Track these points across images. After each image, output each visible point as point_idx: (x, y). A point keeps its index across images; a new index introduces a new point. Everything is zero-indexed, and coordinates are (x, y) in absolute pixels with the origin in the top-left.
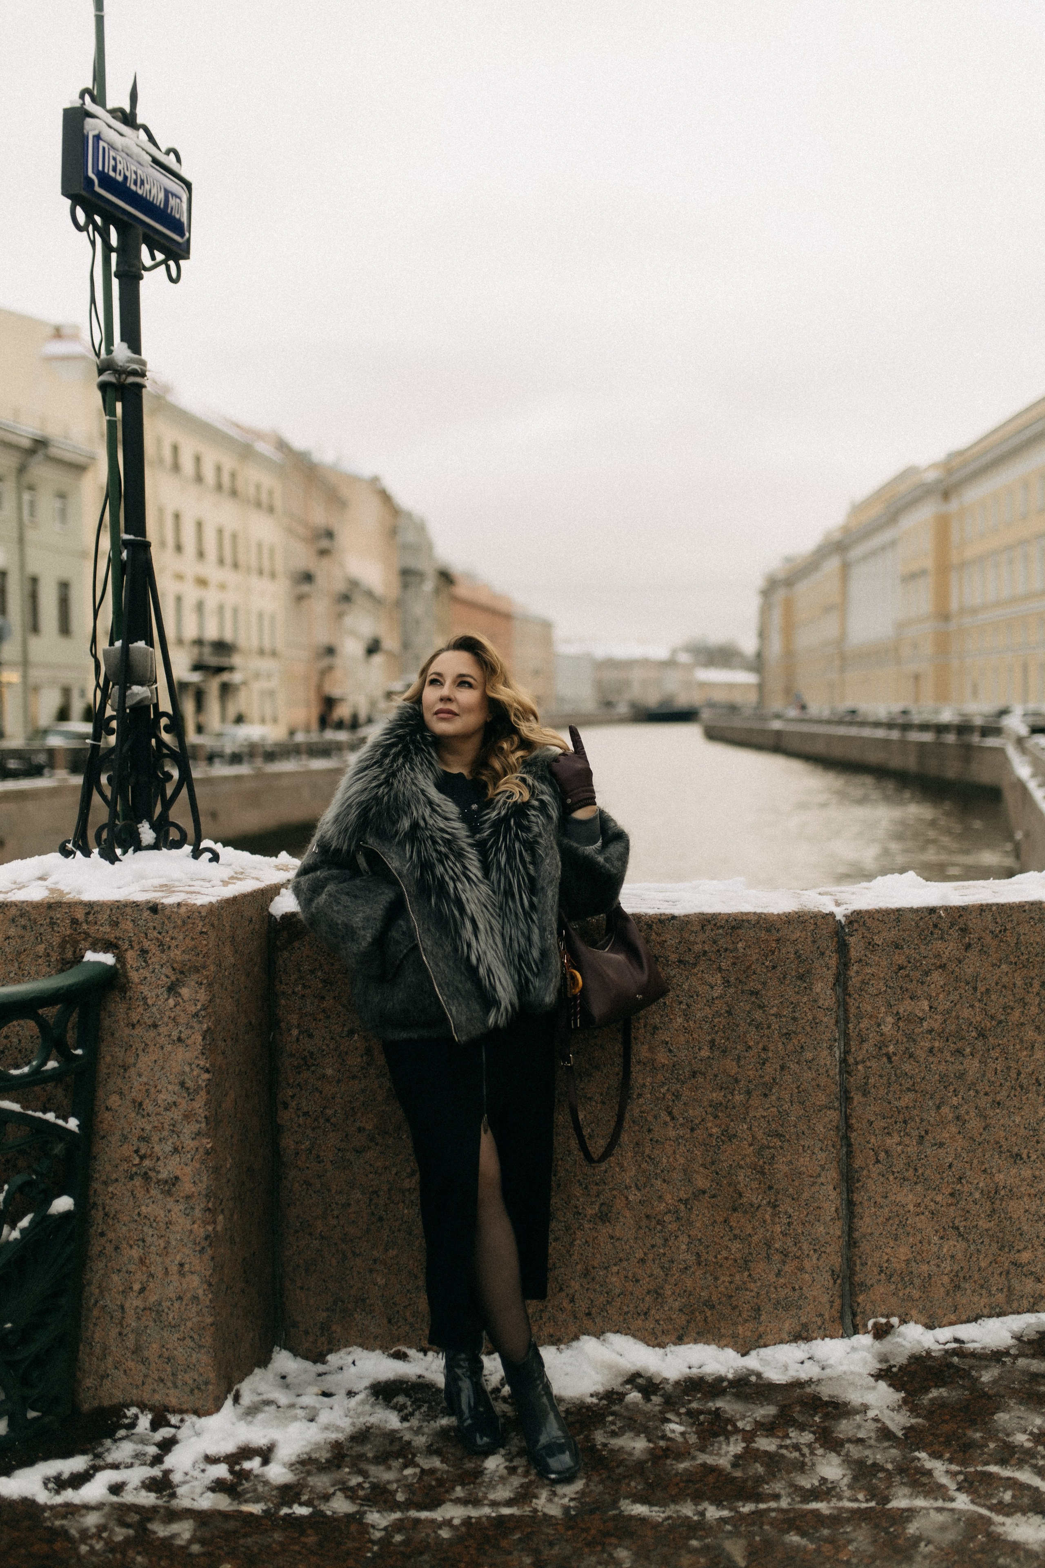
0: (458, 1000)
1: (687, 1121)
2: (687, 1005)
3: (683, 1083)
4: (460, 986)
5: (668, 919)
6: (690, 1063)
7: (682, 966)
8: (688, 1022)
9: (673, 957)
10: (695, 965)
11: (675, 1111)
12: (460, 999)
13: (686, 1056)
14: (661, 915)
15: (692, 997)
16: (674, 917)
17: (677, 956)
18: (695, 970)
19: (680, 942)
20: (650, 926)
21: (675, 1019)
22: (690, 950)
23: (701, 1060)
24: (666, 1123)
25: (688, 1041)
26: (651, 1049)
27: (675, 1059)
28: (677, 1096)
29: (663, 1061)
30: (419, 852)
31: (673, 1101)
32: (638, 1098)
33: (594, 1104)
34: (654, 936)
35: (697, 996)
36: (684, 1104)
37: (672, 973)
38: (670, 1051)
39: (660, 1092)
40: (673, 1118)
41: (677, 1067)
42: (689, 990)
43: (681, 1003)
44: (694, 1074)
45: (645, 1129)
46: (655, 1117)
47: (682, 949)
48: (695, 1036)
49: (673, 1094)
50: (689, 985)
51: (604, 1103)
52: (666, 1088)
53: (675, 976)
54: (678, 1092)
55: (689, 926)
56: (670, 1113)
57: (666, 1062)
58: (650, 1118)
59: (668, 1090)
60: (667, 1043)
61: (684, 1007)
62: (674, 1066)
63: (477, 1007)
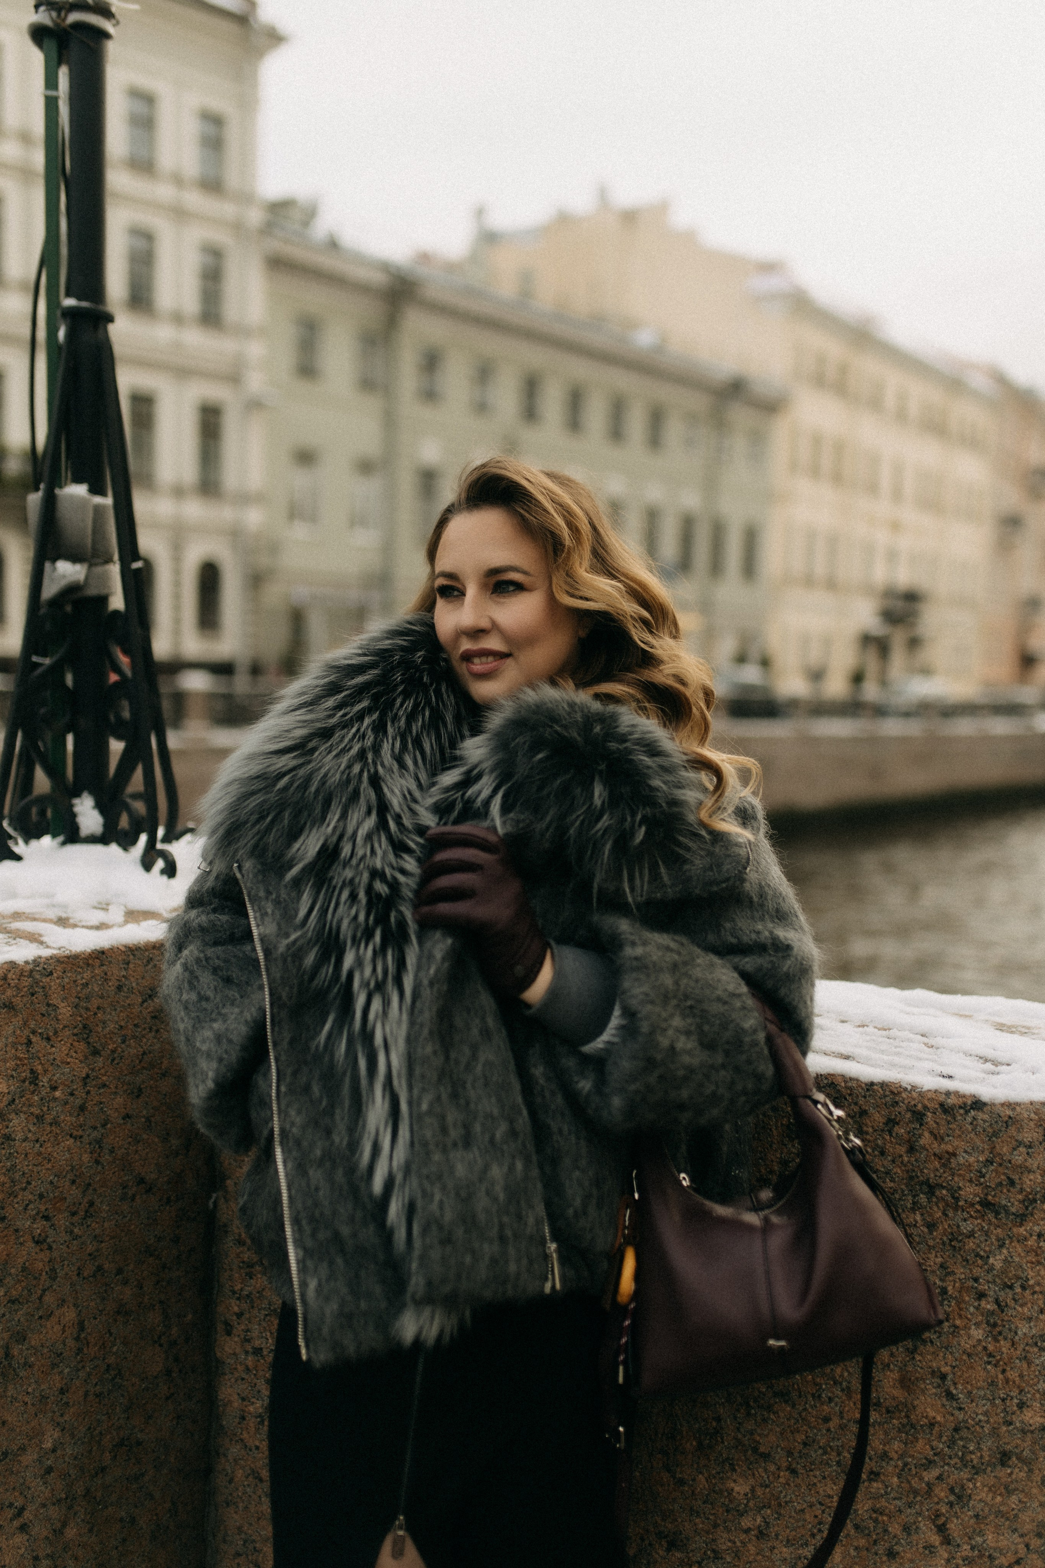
0: (331, 1263)
1: (981, 1556)
2: (997, 1302)
3: (977, 1471)
4: (345, 1231)
5: (963, 1106)
6: (995, 1432)
7: (991, 1216)
8: (996, 1340)
9: (970, 1192)
10: (1022, 1218)
11: (954, 1527)
12: (339, 1261)
13: (986, 1414)
14: (948, 1093)
15: (1011, 1287)
16: (978, 1104)
17: (978, 1190)
18: (1022, 1230)
19: (989, 1162)
20: (918, 1116)
21: (966, 1328)
22: (1012, 1183)
23: (1024, 1432)
24: (930, 1548)
25: (993, 1384)
26: (906, 1382)
27: (961, 1416)
28: (960, 1496)
29: (932, 1414)
30: (324, 911)
31: (951, 1504)
32: (870, 1480)
33: (772, 1468)
34: (926, 1139)
35: (1023, 1288)
36: (977, 1516)
37: (966, 1227)
38: (950, 1396)
39: (921, 1479)
40: (947, 1541)
41: (964, 1433)
42: (1004, 1272)
43: (981, 1295)
44: (1004, 1458)
45: (881, 1548)
46: (906, 1529)
47: (991, 1177)
48: (1012, 1375)
49: (952, 1490)
50: (1005, 1260)
51: (794, 1472)
52: (935, 1472)
53: (971, 1234)
54: (963, 1487)
55: (1012, 1131)
56: (941, 1529)
57: (939, 1418)
58: (895, 1528)
59: (939, 1478)
60: (943, 1377)
61: (988, 1305)
62: (956, 1430)
63: (378, 1290)
